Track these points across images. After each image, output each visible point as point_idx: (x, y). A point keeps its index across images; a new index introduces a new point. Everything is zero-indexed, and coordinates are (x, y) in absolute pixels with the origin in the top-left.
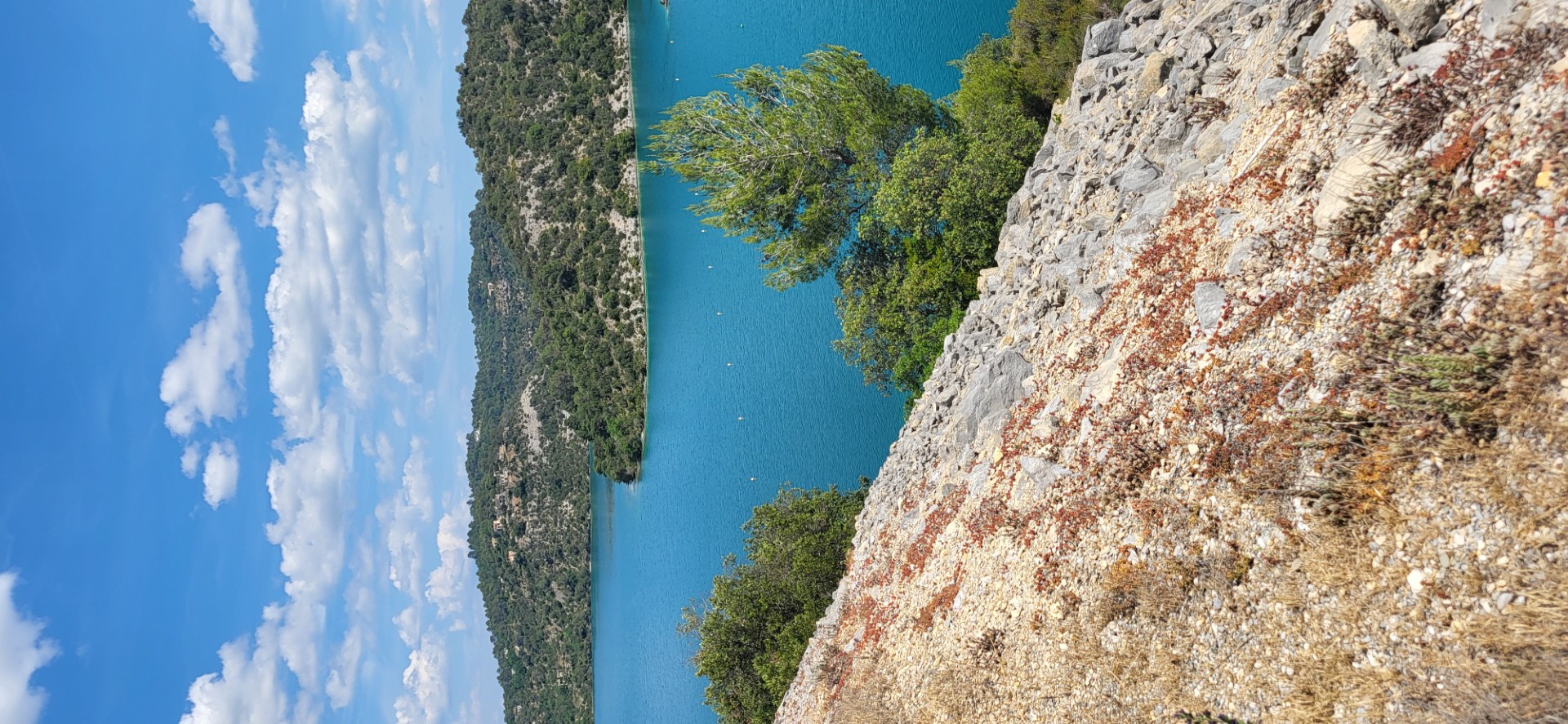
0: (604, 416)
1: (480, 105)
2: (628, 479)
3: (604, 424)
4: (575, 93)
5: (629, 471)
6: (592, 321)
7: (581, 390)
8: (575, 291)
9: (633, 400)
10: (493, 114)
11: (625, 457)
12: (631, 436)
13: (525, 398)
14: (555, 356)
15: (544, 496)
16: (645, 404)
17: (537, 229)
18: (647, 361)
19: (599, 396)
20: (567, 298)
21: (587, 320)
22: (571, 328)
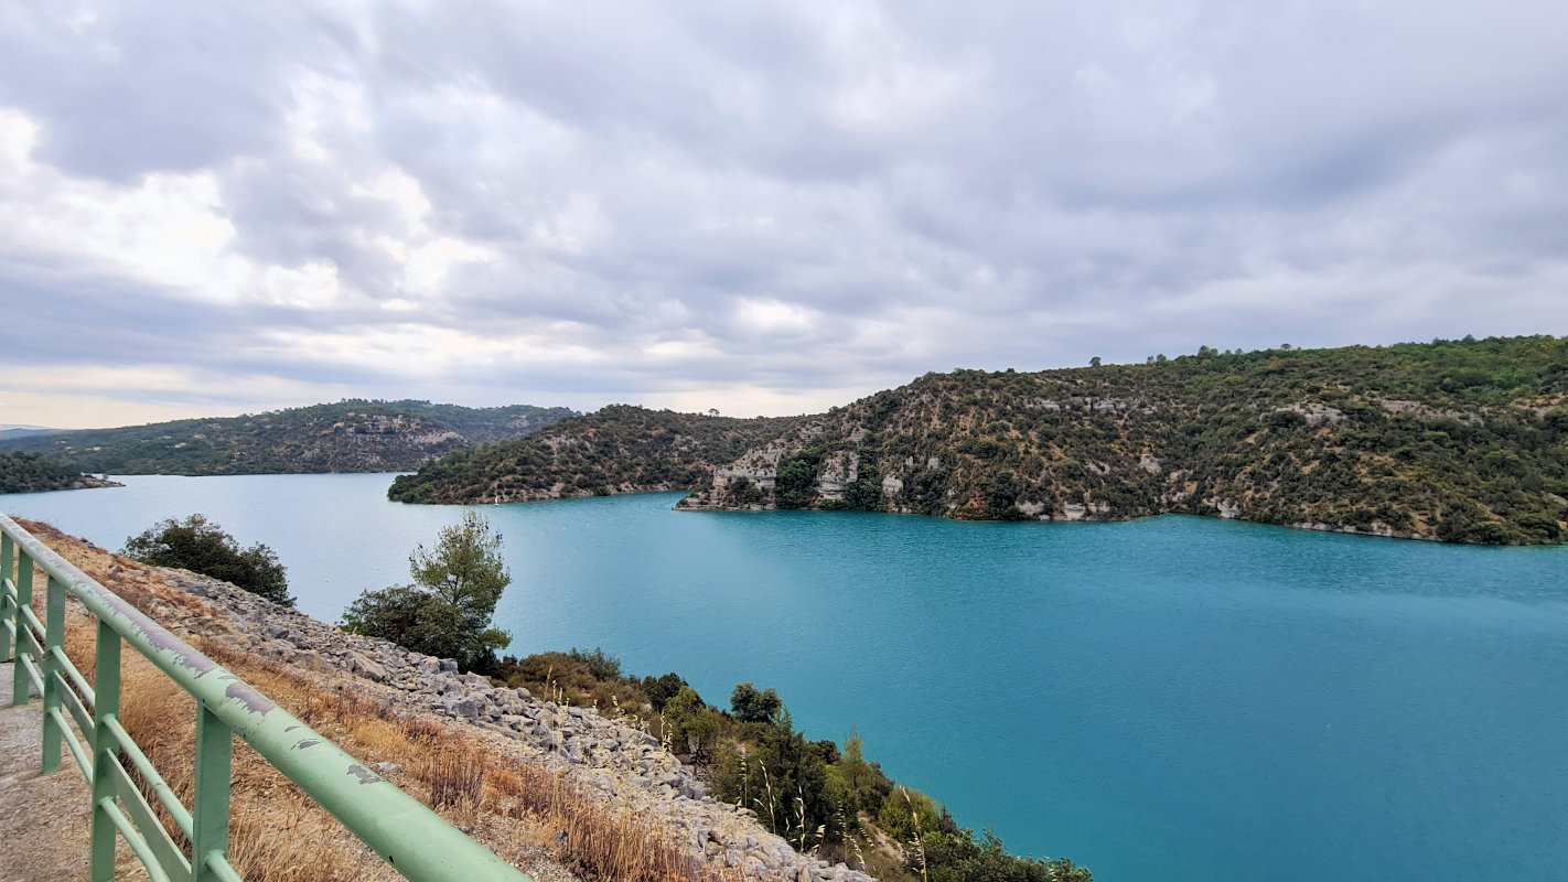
0: (435, 481)
1: (623, 416)
2: (392, 496)
3: (429, 481)
4: (630, 464)
5: (397, 496)
6: (497, 473)
7: (453, 467)
8: (516, 464)
9: (445, 498)
10: (618, 422)
11: (407, 493)
12: (421, 497)
14: (477, 452)
16: (442, 505)
17: (553, 443)
19: (449, 478)
20: (512, 460)
21: (497, 471)
22: (493, 461)
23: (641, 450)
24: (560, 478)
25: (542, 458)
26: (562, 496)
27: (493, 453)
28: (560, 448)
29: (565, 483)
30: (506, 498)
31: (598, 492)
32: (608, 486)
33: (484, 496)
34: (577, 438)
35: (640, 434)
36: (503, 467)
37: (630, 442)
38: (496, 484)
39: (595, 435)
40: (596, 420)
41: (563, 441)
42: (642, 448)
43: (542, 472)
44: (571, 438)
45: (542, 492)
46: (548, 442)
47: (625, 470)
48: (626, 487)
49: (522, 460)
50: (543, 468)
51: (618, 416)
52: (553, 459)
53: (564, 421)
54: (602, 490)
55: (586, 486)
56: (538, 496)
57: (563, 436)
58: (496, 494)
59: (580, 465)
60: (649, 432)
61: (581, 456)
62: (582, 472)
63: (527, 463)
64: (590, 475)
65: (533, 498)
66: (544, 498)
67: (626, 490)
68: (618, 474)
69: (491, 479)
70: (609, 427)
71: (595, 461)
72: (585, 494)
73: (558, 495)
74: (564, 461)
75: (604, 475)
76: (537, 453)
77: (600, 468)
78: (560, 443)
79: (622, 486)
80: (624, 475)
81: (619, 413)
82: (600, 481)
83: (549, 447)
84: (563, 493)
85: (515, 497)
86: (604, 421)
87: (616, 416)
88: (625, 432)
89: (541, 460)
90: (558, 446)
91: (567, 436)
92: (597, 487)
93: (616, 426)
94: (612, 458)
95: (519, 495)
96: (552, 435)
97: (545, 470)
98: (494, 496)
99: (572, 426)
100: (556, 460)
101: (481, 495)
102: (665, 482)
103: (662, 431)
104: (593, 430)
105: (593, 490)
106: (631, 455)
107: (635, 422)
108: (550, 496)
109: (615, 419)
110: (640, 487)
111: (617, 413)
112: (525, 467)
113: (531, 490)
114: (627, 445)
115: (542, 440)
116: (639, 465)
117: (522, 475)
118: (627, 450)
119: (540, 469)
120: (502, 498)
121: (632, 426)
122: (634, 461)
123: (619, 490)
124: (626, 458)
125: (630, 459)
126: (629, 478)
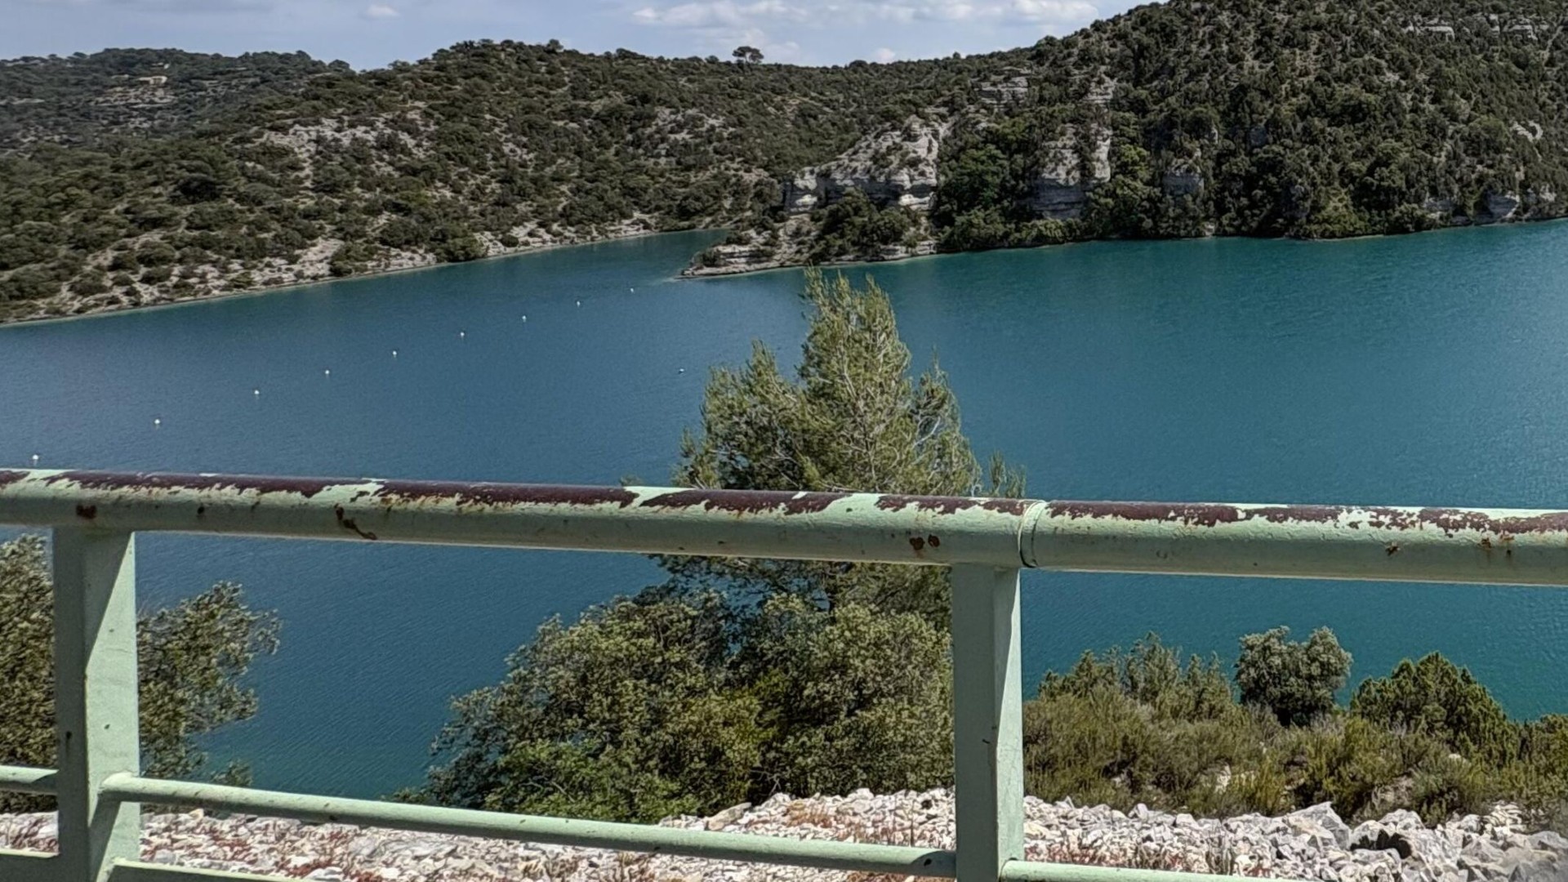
1: (505, 69)
4: (534, 181)
6: (106, 229)
8: (174, 200)
17: (300, 141)
18: (11, 322)
20: (157, 190)
21: (107, 223)
22: (87, 199)
23: (563, 145)
24: (329, 228)
25: (261, 178)
26: (336, 272)
27: (86, 177)
28: (318, 153)
29: (344, 239)
30: (147, 293)
31: (448, 252)
32: (477, 236)
33: (65, 292)
34: (371, 125)
35: (558, 108)
36: (127, 211)
37: (530, 127)
38: (108, 257)
39: (427, 115)
40: (425, 80)
41: (329, 134)
42: (566, 141)
43: (267, 215)
44: (352, 126)
45: (269, 265)
46: (279, 140)
47: (523, 195)
48: (531, 234)
49: (195, 191)
50: (268, 204)
51: (491, 68)
52: (299, 181)
53: (330, 85)
54: (463, 248)
55: (410, 242)
56: (256, 276)
57: (325, 121)
58: (109, 284)
59: (387, 191)
60: (583, 103)
61: (390, 169)
62: (397, 208)
63: (215, 196)
64: (422, 214)
65: (243, 283)
66: (279, 281)
67: (531, 240)
68: (504, 205)
69: (85, 245)
70: (468, 96)
71: (433, 178)
72: (408, 261)
73: (323, 269)
74: (336, 185)
75: (465, 209)
76: (243, 168)
77: (448, 194)
78: (319, 141)
79: (519, 233)
80: (522, 207)
81: (493, 61)
82: (452, 226)
83: (285, 152)
84: (339, 264)
85: (182, 287)
86: (451, 81)
87: (485, 68)
88: (513, 107)
89: (261, 186)
90: (312, 148)
91: (341, 121)
92: (443, 240)
93: (488, 92)
94: (481, 169)
95: (193, 280)
96: (290, 121)
97: (274, 211)
98: (103, 289)
99: (353, 98)
100: (308, 184)
101: (54, 291)
102: (637, 215)
103: (619, 98)
104: (420, 104)
105: (432, 250)
106: (536, 158)
107: (539, 83)
108: (299, 275)
109: (483, 76)
110: (570, 232)
111: (487, 62)
112: (209, 208)
113: (235, 265)
114: (524, 134)
115: (260, 135)
116: (558, 179)
117: (198, 228)
118: (525, 146)
119: (257, 209)
120: (131, 292)
121: (532, 90)
122: (549, 171)
123: (510, 242)
124: (523, 165)
125: (536, 169)
126: (537, 213)
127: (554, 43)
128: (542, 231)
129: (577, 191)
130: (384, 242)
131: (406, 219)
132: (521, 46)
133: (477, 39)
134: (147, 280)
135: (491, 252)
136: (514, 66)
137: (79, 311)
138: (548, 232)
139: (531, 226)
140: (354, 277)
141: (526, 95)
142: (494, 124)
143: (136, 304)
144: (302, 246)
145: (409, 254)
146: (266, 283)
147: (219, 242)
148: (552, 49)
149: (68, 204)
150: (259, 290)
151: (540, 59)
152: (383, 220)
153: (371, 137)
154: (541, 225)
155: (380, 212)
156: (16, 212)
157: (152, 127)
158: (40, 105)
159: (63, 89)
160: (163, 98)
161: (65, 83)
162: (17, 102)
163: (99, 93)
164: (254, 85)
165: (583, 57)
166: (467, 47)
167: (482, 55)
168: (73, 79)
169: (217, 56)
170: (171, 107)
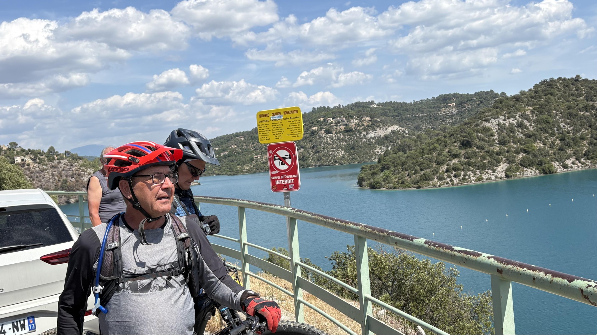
0: (392, 169)
1: (559, 90)
2: (360, 183)
3: (388, 168)
4: (573, 139)
5: (364, 183)
6: (444, 158)
7: (406, 155)
8: (460, 148)
9: (402, 183)
10: (554, 96)
11: (372, 180)
12: (383, 183)
13: (395, 128)
14: (423, 141)
15: (346, 141)
16: (401, 189)
17: (492, 125)
18: (424, 188)
19: (403, 165)
20: (455, 144)
21: (444, 156)
22: (439, 147)
23: (584, 123)
24: (504, 159)
25: (483, 140)
26: (507, 176)
27: (438, 140)
28: (499, 129)
29: (509, 163)
30: (456, 181)
31: (543, 170)
32: (553, 163)
33: (436, 180)
34: (514, 117)
35: (581, 106)
36: (449, 152)
37: (570, 115)
38: (444, 168)
39: (533, 112)
40: (531, 97)
41: (502, 121)
42: (585, 121)
43: (486, 154)
44: (509, 118)
45: (487, 173)
46: (487, 125)
47: (569, 145)
48: (573, 163)
49: (466, 144)
50: (486, 150)
51: (554, 90)
52: (494, 140)
53: (501, 102)
54: (548, 168)
55: (530, 165)
56: (484, 177)
57: (501, 117)
58: (446, 177)
59: (521, 144)
60: (591, 103)
61: (522, 135)
62: (525, 151)
63: (471, 147)
64: (533, 154)
65: (480, 179)
66: (490, 179)
67: (573, 166)
68: (562, 150)
69: (439, 163)
70: (546, 103)
71: (536, 139)
72: (531, 173)
73: (503, 175)
74: (505, 142)
75: (548, 152)
76: (478, 136)
77: (542, 145)
78: (499, 125)
79: (569, 162)
80: (569, 151)
81: (555, 87)
82: (544, 159)
83: (489, 129)
84: (508, 173)
85: (464, 179)
86: (540, 97)
87: (552, 91)
88: (563, 107)
89: (483, 142)
90: (497, 127)
91: (505, 116)
92: (541, 165)
93: (554, 101)
94: (553, 134)
95: (467, 177)
96: (490, 117)
97: (488, 152)
98: (445, 179)
99: (508, 107)
100: (497, 141)
101: (433, 179)
104: (530, 108)
105: (537, 169)
106: (573, 129)
107: (573, 95)
108: (496, 177)
109: (552, 94)
110: (588, 163)
111: (552, 88)
112: (469, 150)
113: (478, 172)
114: (568, 119)
115: (481, 123)
116: (582, 138)
117: (467, 158)
118: (568, 124)
119: (483, 151)
120: (451, 180)
121: (570, 99)
122: (578, 135)
123: (565, 166)
124: (568, 132)
125: (574, 134)
126: (575, 154)
127: (578, 76)
128: (577, 162)
129: (590, 144)
130: (522, 165)
131: (528, 156)
132: (565, 79)
133: (548, 79)
134: (455, 176)
135: (558, 171)
136: (563, 89)
137: (439, 186)
138: (580, 162)
139: (573, 159)
140: (513, 178)
141: (568, 101)
142: (556, 115)
143: (453, 185)
144: (496, 166)
145: (529, 170)
146: (487, 179)
147: (473, 163)
148: (576, 80)
149: (434, 149)
150: (485, 182)
151: (573, 85)
152: (521, 156)
153: (515, 122)
154: (577, 159)
155: (519, 153)
156: (423, 152)
157: (452, 122)
158: (426, 116)
159: (430, 110)
160: (455, 111)
161: (431, 108)
162: (421, 115)
163: (439, 111)
164: (479, 104)
165: (590, 81)
166: (544, 82)
167: (551, 85)
168: (432, 106)
169: (468, 94)
170: (457, 114)
